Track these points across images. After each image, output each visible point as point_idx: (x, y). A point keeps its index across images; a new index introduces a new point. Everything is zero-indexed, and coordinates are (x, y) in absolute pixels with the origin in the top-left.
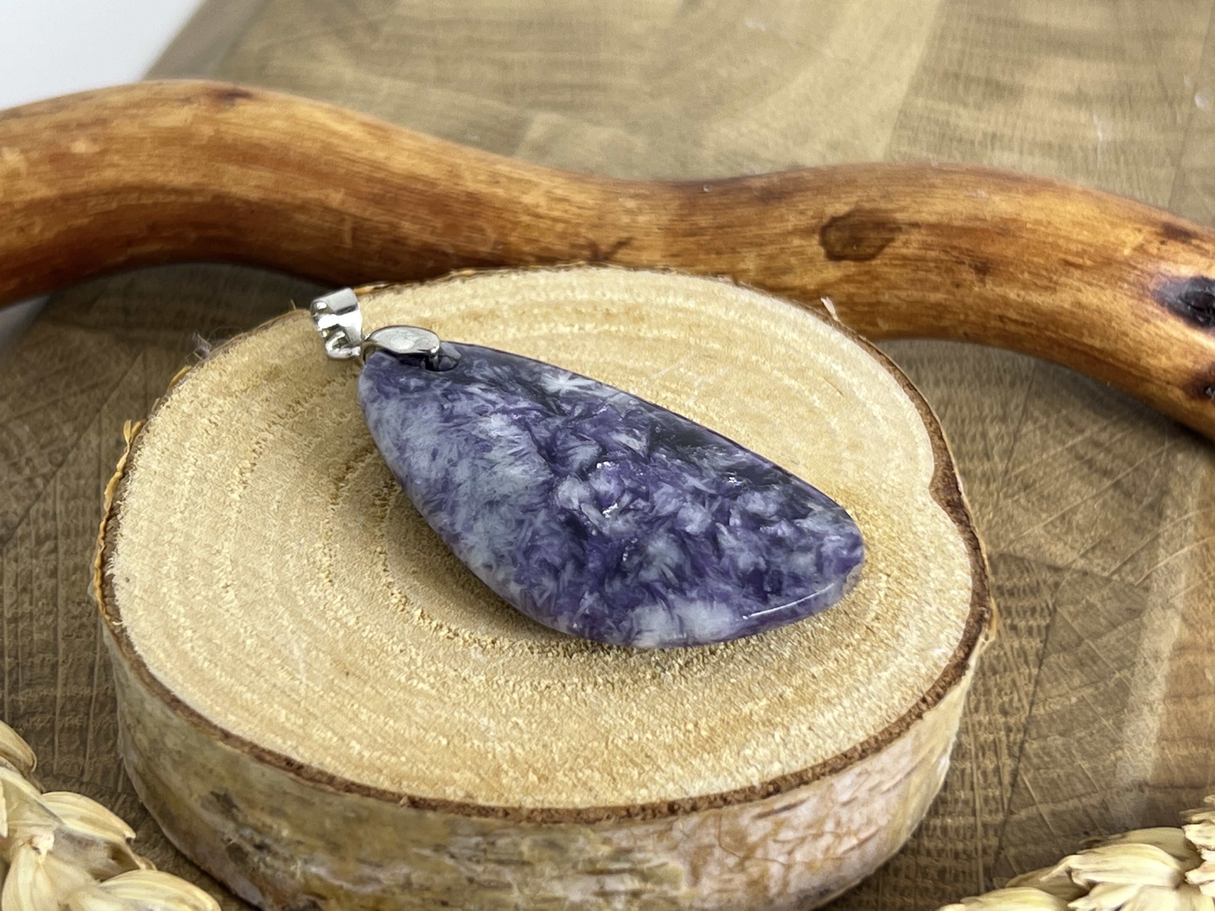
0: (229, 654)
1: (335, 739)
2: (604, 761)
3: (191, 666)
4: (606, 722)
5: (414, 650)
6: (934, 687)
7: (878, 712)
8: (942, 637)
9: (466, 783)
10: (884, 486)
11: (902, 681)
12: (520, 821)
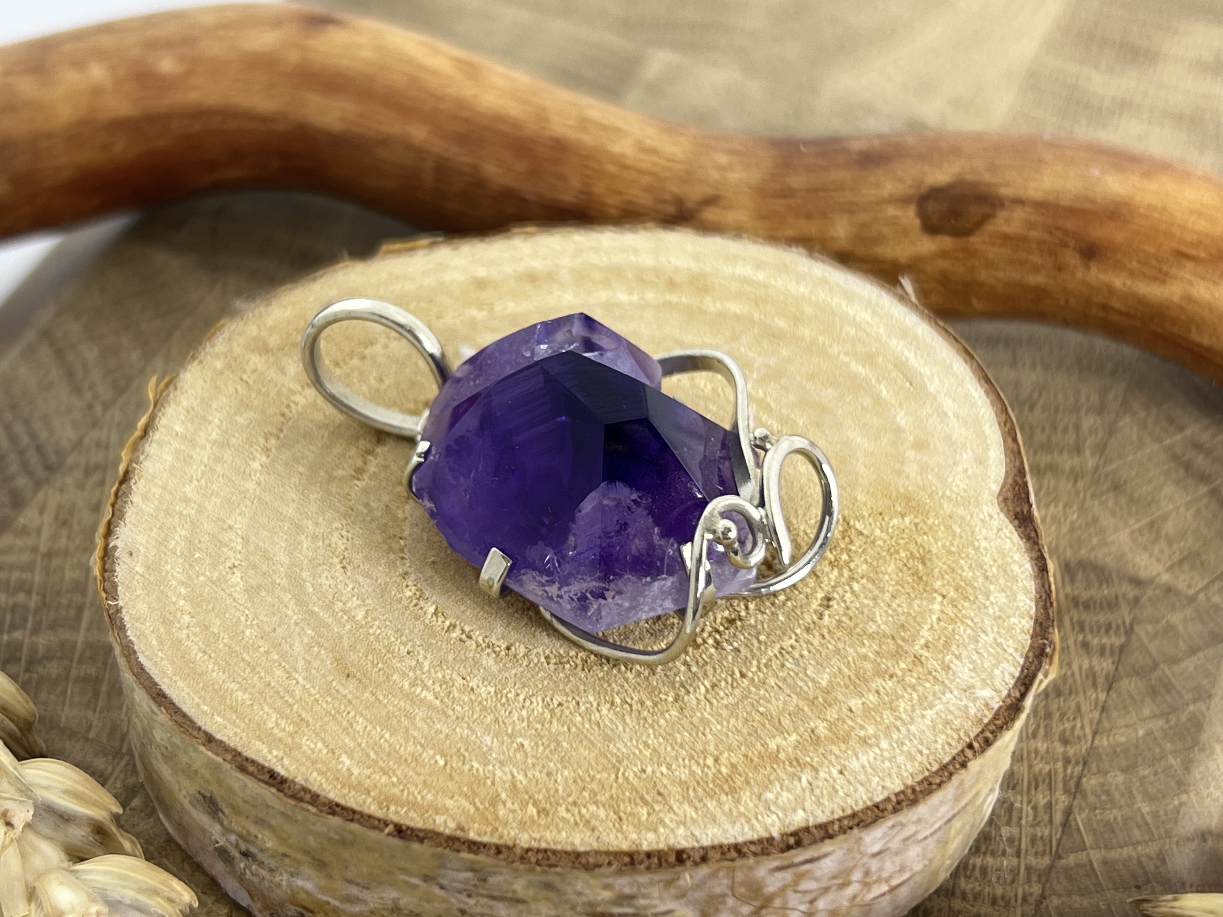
0: (225, 645)
1: (325, 751)
2: (611, 797)
3: (183, 657)
4: (618, 749)
5: (422, 652)
6: (982, 732)
7: (919, 758)
8: (997, 672)
9: (460, 811)
10: (948, 493)
11: (947, 723)
12: (513, 862)
